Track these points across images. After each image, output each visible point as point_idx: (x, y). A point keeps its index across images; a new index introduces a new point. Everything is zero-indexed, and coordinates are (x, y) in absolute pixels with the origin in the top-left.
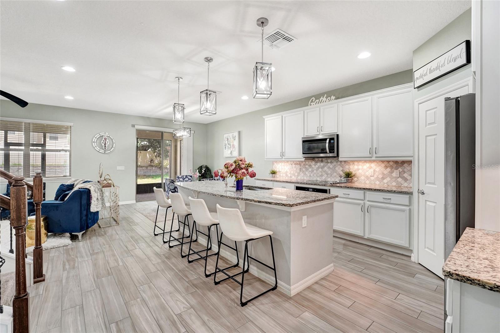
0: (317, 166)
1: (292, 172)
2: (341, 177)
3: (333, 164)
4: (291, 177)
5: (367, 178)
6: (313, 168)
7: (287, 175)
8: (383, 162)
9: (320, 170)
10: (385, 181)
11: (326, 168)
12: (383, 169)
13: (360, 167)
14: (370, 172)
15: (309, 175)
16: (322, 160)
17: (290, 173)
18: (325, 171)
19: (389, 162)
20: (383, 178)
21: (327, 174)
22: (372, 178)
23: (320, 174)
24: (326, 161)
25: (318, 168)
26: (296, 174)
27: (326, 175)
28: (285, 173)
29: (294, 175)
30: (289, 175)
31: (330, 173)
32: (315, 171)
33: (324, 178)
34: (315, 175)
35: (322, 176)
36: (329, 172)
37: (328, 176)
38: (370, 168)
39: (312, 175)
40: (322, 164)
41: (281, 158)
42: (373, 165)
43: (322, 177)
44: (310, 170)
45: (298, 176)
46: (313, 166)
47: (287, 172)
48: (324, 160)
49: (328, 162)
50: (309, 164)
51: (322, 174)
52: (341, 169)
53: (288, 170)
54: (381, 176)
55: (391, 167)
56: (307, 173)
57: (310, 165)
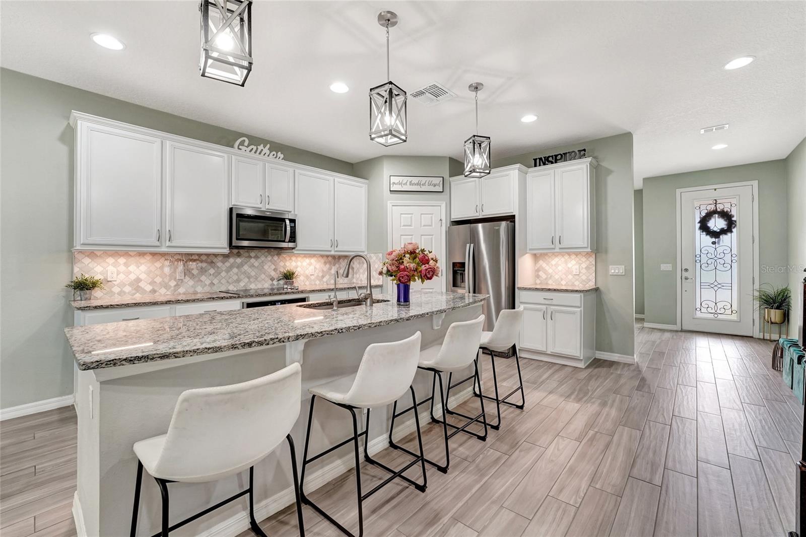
0: (227, 264)
1: (158, 280)
2: (272, 279)
3: (260, 260)
4: (154, 291)
5: (307, 277)
6: (218, 267)
7: (138, 289)
8: (322, 256)
9: (235, 270)
10: (325, 279)
11: (246, 267)
12: (322, 265)
13: (299, 264)
14: (310, 270)
15: (208, 282)
16: (239, 252)
17: (152, 283)
18: (245, 273)
19: (327, 256)
20: (323, 277)
21: (249, 278)
22: (313, 277)
23: (235, 278)
24: (246, 254)
25: (231, 267)
26: (173, 283)
27: (246, 280)
28: (131, 284)
29: (166, 286)
30: (148, 288)
31: (255, 276)
32: (223, 274)
33: (242, 284)
34: (223, 281)
35: (238, 281)
36: (253, 274)
37: (251, 280)
38: (310, 264)
39: (215, 281)
40: (239, 260)
41: (158, 244)
42: (313, 261)
43: (239, 283)
44: (212, 271)
45: (177, 286)
46: (219, 264)
47: (138, 280)
48: (242, 253)
49: (251, 257)
50: (209, 260)
51: (239, 278)
52: (273, 267)
53: (143, 276)
54: (320, 274)
55: (330, 263)
56: (203, 278)
57: (212, 262)
